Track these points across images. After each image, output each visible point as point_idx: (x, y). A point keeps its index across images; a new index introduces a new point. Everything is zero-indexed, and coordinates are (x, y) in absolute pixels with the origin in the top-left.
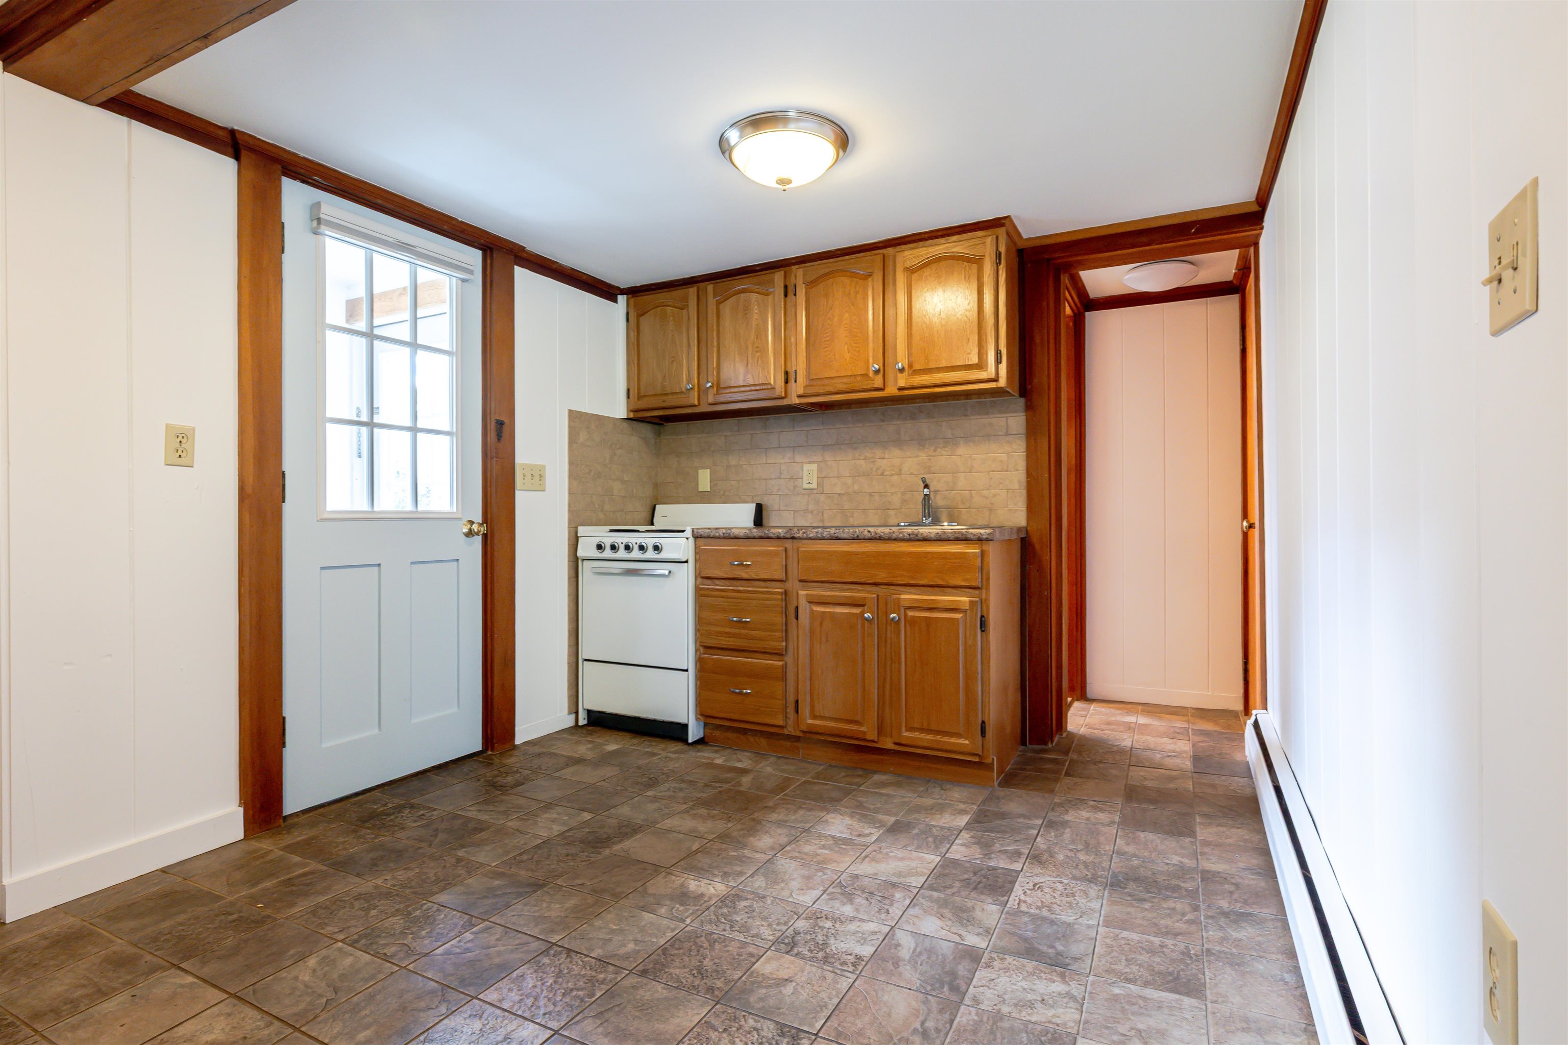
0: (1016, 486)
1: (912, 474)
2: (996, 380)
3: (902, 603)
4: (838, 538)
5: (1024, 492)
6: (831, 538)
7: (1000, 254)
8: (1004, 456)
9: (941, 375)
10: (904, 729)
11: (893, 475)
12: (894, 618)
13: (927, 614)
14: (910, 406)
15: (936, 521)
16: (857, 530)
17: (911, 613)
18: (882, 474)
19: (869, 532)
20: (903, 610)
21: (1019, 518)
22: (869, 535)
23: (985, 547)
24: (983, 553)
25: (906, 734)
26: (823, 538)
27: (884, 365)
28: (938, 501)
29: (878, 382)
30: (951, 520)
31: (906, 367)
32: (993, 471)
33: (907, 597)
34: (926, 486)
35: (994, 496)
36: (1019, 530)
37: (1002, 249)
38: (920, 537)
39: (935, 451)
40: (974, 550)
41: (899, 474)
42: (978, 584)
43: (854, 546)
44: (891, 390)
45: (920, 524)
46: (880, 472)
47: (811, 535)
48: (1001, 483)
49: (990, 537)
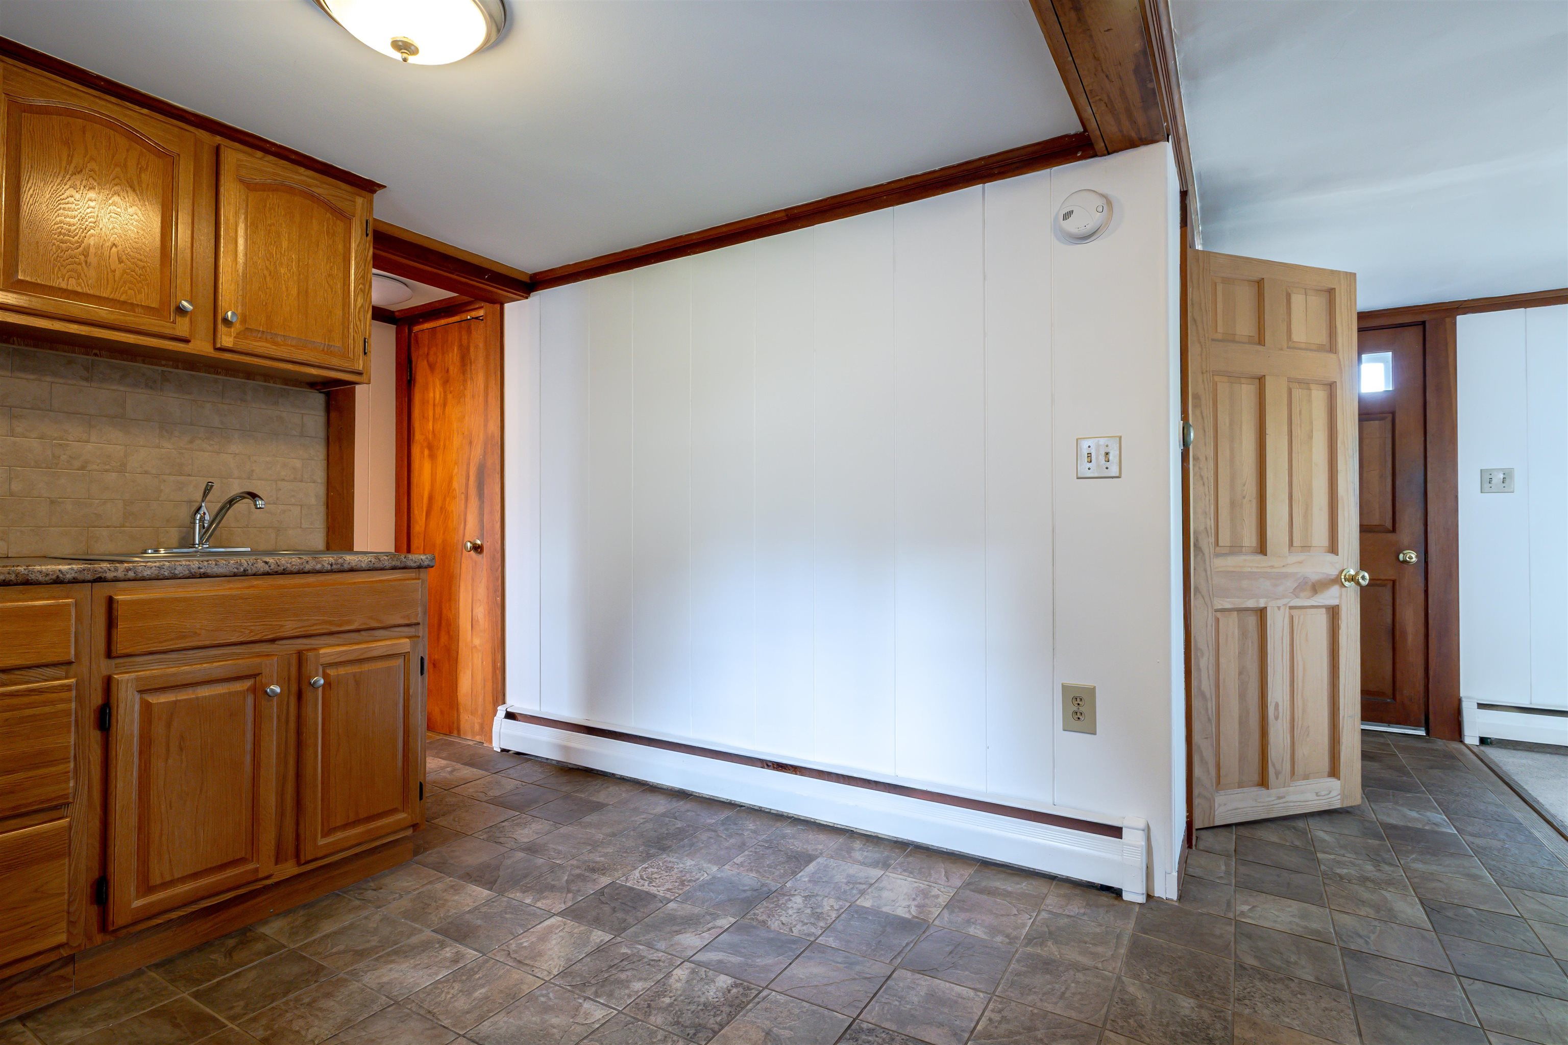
0: (313, 501)
1: (146, 472)
2: (360, 373)
3: (322, 661)
5: (322, 509)
6: (192, 576)
8: (298, 464)
11: (106, 471)
12: (317, 682)
13: (355, 669)
14: (145, 368)
16: (243, 561)
17: (332, 672)
19: (266, 563)
20: (321, 670)
22: (267, 568)
27: (193, 305)
29: (182, 328)
32: (283, 480)
33: (329, 650)
35: (284, 512)
39: (191, 442)
41: (122, 469)
43: (237, 586)
46: (77, 464)
48: (293, 496)
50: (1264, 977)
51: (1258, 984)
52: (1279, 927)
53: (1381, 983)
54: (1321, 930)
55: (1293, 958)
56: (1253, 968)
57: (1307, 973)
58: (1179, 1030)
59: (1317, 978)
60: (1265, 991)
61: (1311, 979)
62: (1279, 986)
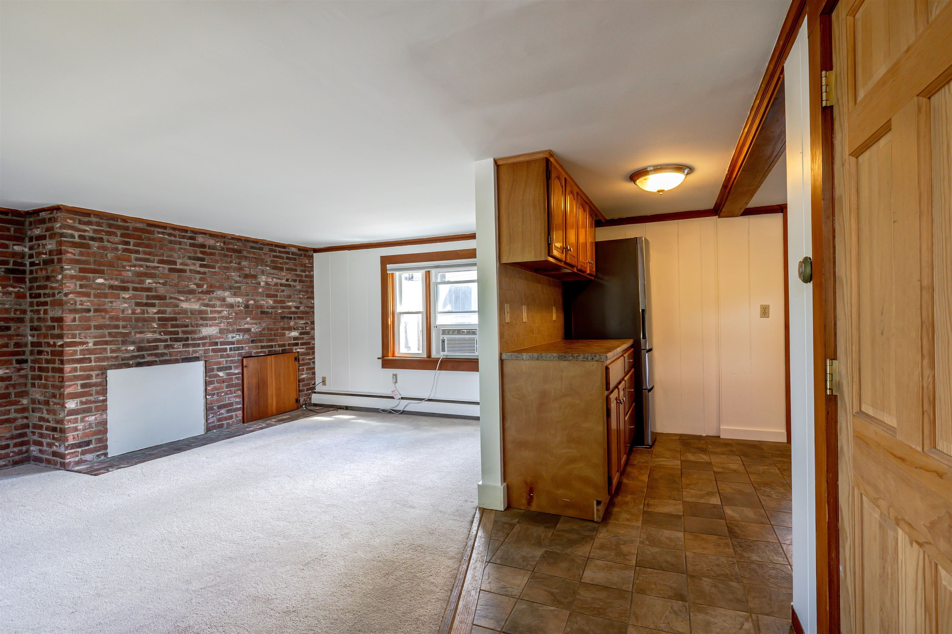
50: (726, 575)
51: (729, 572)
52: (722, 611)
53: (671, 582)
54: (697, 613)
55: (713, 590)
56: (732, 581)
57: (706, 583)
58: (753, 547)
59: (701, 579)
60: (724, 569)
61: (704, 579)
62: (719, 572)
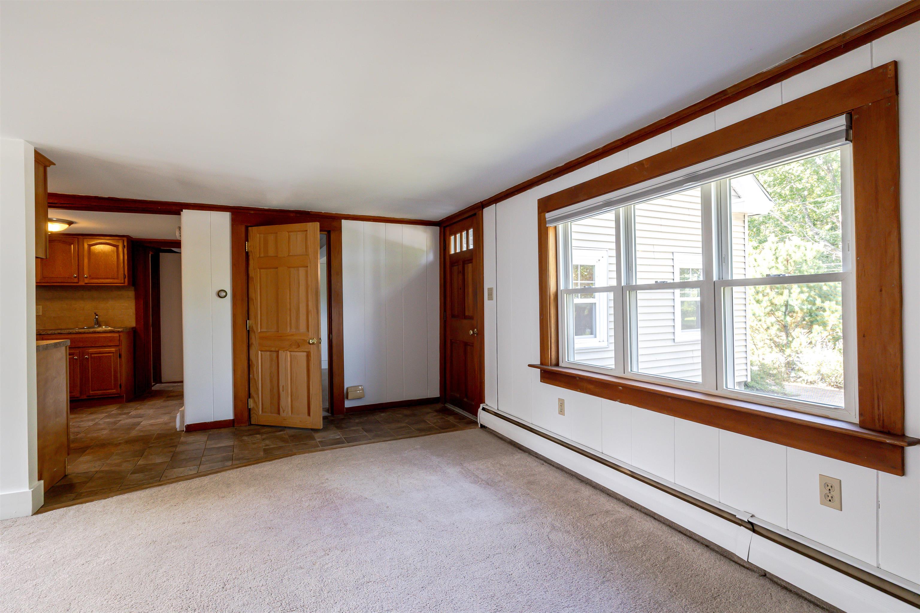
0: (132, 314)
1: (90, 311)
2: (124, 283)
3: (90, 352)
4: (62, 334)
5: (134, 316)
6: (59, 334)
7: (125, 245)
8: (127, 305)
9: (103, 280)
10: (91, 391)
11: (80, 310)
12: (86, 357)
13: (99, 355)
14: (89, 289)
15: (100, 326)
16: (70, 331)
17: (93, 355)
18: (75, 310)
20: (90, 354)
21: (133, 324)
22: (75, 332)
23: (120, 334)
24: (120, 336)
25: (91, 392)
26: (55, 334)
27: (78, 275)
28: (100, 319)
29: (76, 280)
30: (106, 325)
31: (88, 276)
32: (122, 309)
33: (91, 350)
34: (97, 315)
35: (123, 318)
36: (133, 328)
37: (125, 244)
38: (96, 332)
39: (99, 302)
40: (117, 335)
41: (83, 310)
42: (118, 344)
43: (69, 336)
44: (81, 283)
45: (94, 328)
47: (49, 333)
48: (126, 313)
49: (122, 331)
